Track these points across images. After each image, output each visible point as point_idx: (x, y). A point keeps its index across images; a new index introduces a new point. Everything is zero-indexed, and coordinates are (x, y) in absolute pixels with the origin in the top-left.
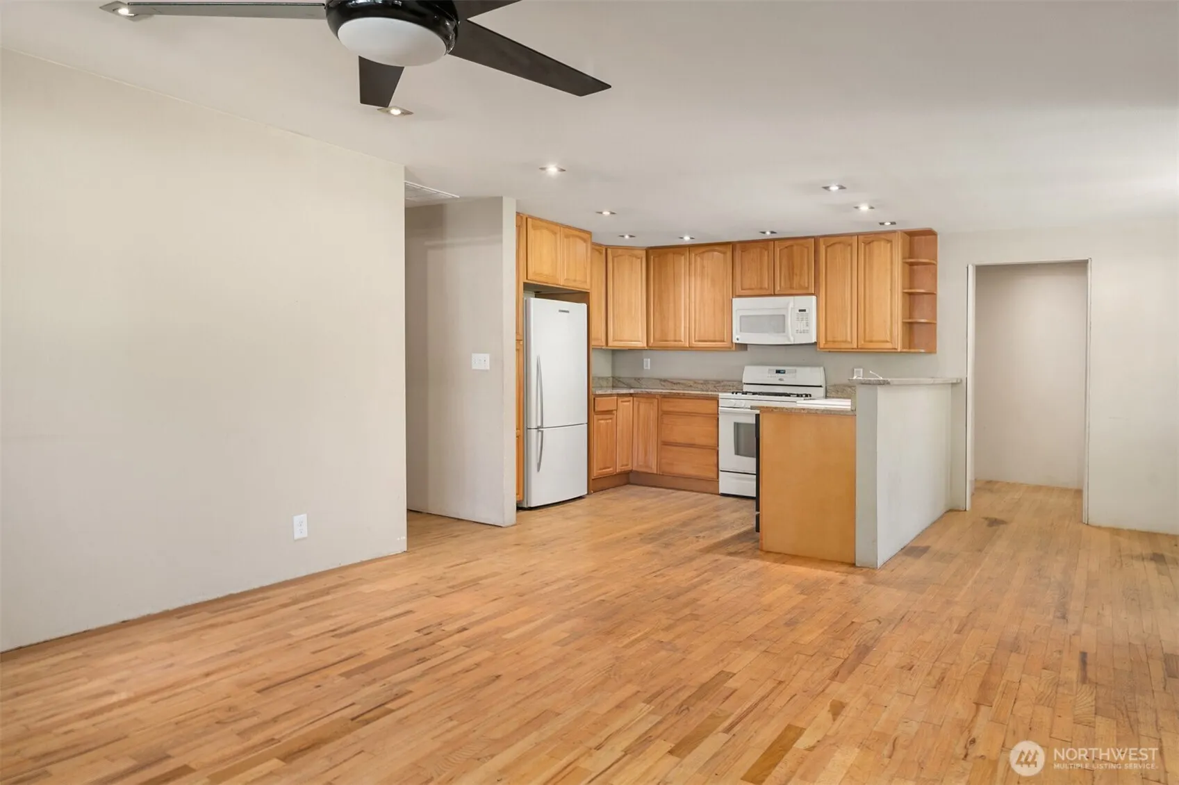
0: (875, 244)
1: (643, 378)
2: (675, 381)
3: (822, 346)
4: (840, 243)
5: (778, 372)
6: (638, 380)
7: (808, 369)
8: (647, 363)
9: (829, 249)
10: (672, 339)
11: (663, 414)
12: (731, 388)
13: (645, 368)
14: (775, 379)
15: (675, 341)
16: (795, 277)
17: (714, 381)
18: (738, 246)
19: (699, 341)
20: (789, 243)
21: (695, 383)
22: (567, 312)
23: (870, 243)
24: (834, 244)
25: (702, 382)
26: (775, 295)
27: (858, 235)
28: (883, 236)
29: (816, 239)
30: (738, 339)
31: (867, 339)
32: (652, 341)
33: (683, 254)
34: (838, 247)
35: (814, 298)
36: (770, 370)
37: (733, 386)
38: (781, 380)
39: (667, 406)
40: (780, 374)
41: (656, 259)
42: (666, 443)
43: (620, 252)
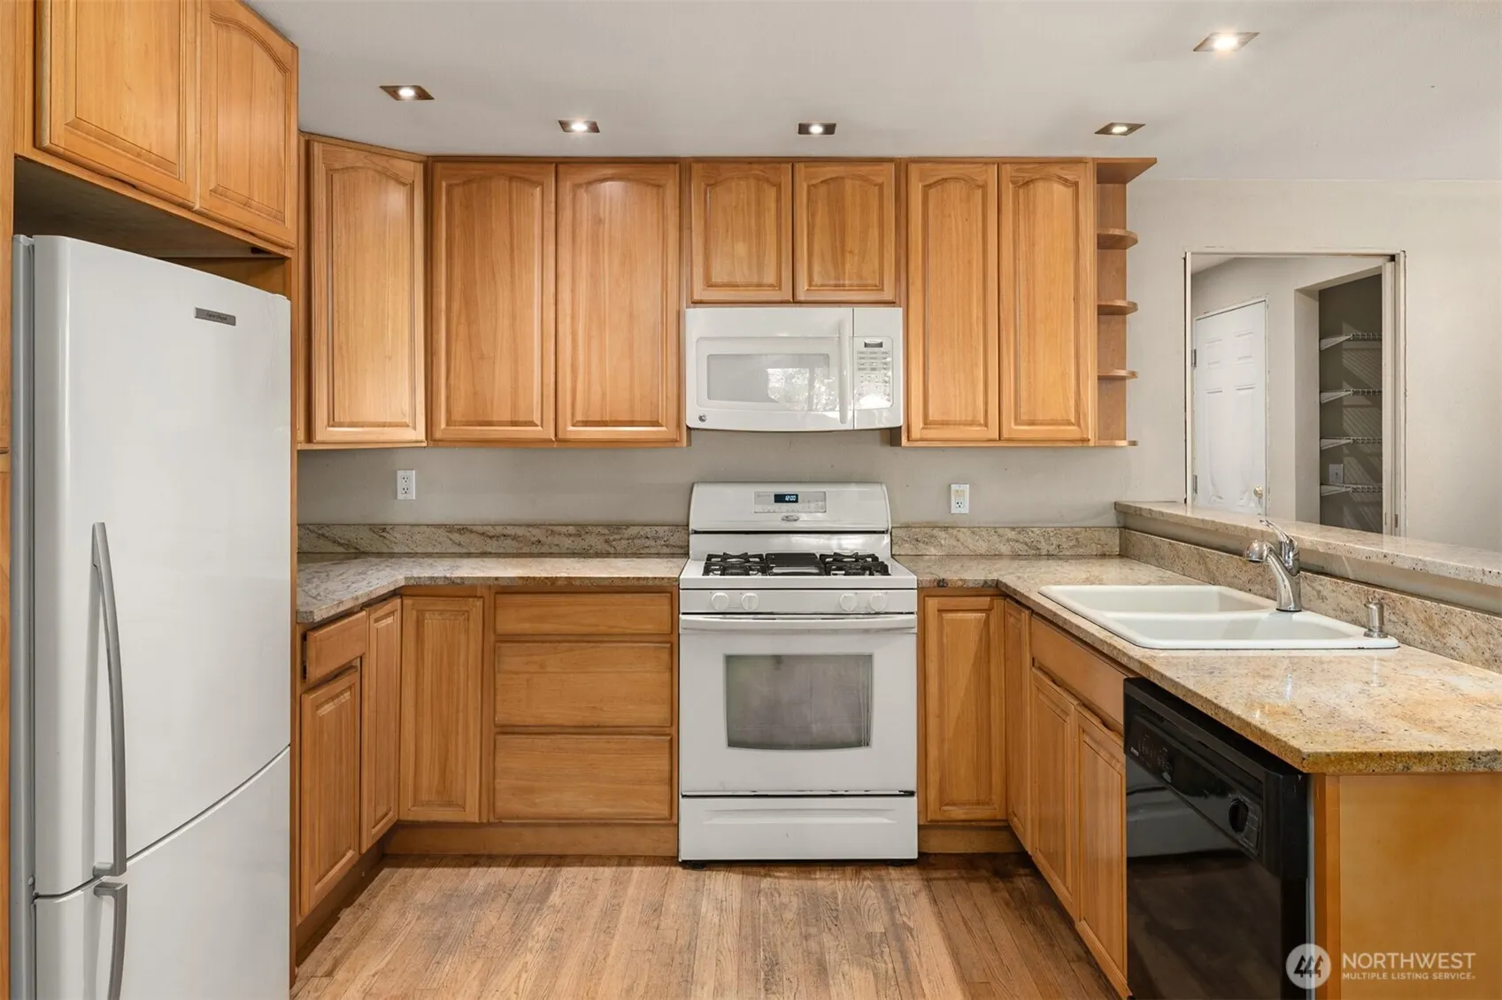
0: (1040, 188)
1: (394, 525)
2: (491, 531)
3: (916, 434)
4: (956, 179)
5: (780, 498)
6: (381, 530)
7: (853, 489)
8: (408, 483)
9: (932, 192)
10: (507, 417)
11: (497, 642)
12: (652, 543)
13: (401, 496)
14: (774, 517)
15: (514, 423)
16: (848, 256)
17: (608, 526)
18: (696, 168)
19: (586, 423)
20: (830, 171)
21: (553, 533)
22: (228, 320)
23: (1027, 183)
24: (945, 180)
25: (572, 529)
26: (795, 302)
27: (1000, 162)
28: (1056, 170)
29: (902, 167)
30: (702, 419)
31: (1024, 417)
32: (443, 425)
33: (534, 184)
34: (955, 190)
35: (898, 312)
36: (758, 495)
37: (656, 539)
38: (787, 519)
39: (511, 620)
40: (784, 506)
41: (458, 192)
42: (507, 730)
43: (351, 157)
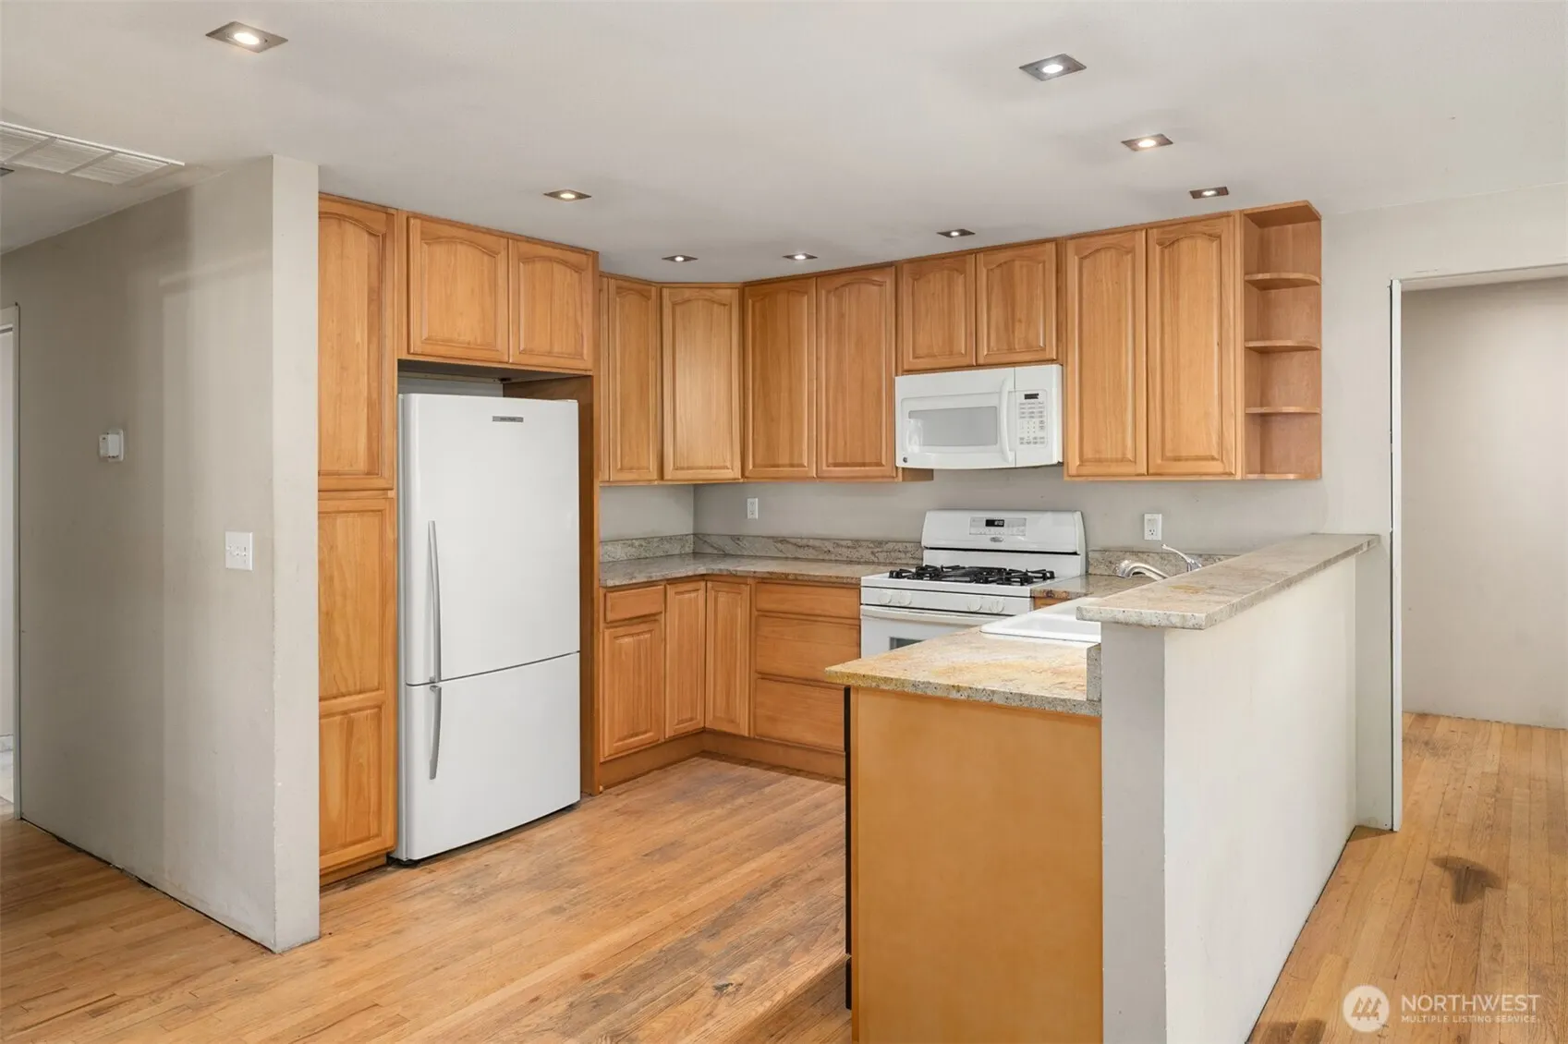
0: (1185, 245)
1: (744, 536)
2: (800, 542)
3: (1073, 470)
4: (1108, 248)
5: (990, 523)
6: (736, 539)
7: (1049, 516)
8: (754, 506)
9: (1086, 263)
10: (787, 461)
11: (760, 616)
12: (902, 555)
13: (749, 516)
14: (985, 537)
15: (792, 465)
16: (1017, 325)
17: (873, 542)
18: (906, 267)
19: (836, 465)
20: (1002, 257)
21: (838, 545)
22: (520, 420)
23: (1173, 243)
24: (1098, 251)
25: (850, 544)
26: (979, 366)
27: (1147, 228)
28: (1199, 227)
29: (1059, 243)
30: (905, 460)
31: (1169, 454)
32: (751, 467)
33: (806, 293)
34: (1106, 259)
35: (1055, 368)
36: (973, 520)
37: (906, 552)
38: (994, 540)
39: (769, 600)
40: (993, 529)
41: (758, 305)
42: (765, 676)
43: (687, 293)
